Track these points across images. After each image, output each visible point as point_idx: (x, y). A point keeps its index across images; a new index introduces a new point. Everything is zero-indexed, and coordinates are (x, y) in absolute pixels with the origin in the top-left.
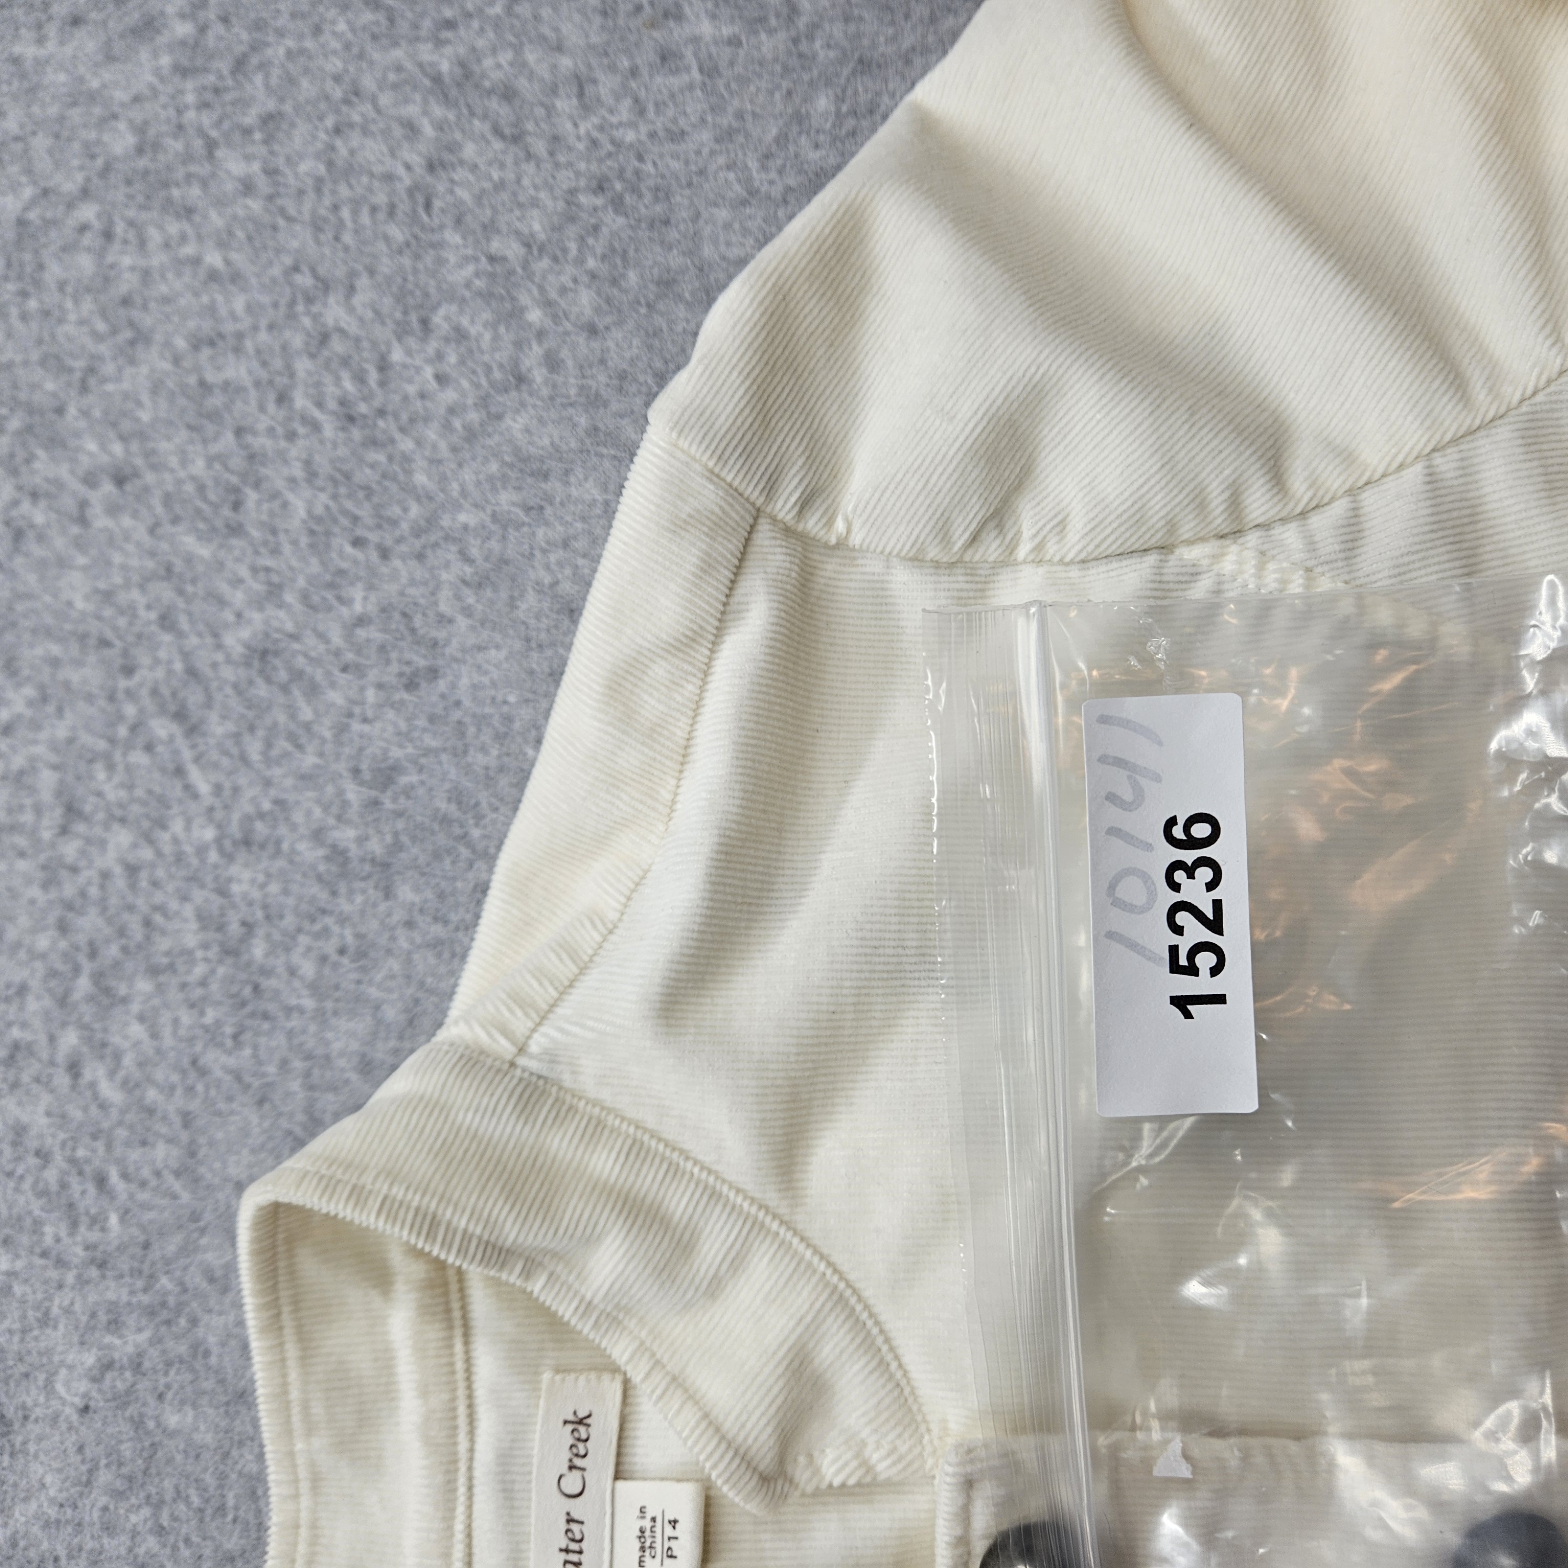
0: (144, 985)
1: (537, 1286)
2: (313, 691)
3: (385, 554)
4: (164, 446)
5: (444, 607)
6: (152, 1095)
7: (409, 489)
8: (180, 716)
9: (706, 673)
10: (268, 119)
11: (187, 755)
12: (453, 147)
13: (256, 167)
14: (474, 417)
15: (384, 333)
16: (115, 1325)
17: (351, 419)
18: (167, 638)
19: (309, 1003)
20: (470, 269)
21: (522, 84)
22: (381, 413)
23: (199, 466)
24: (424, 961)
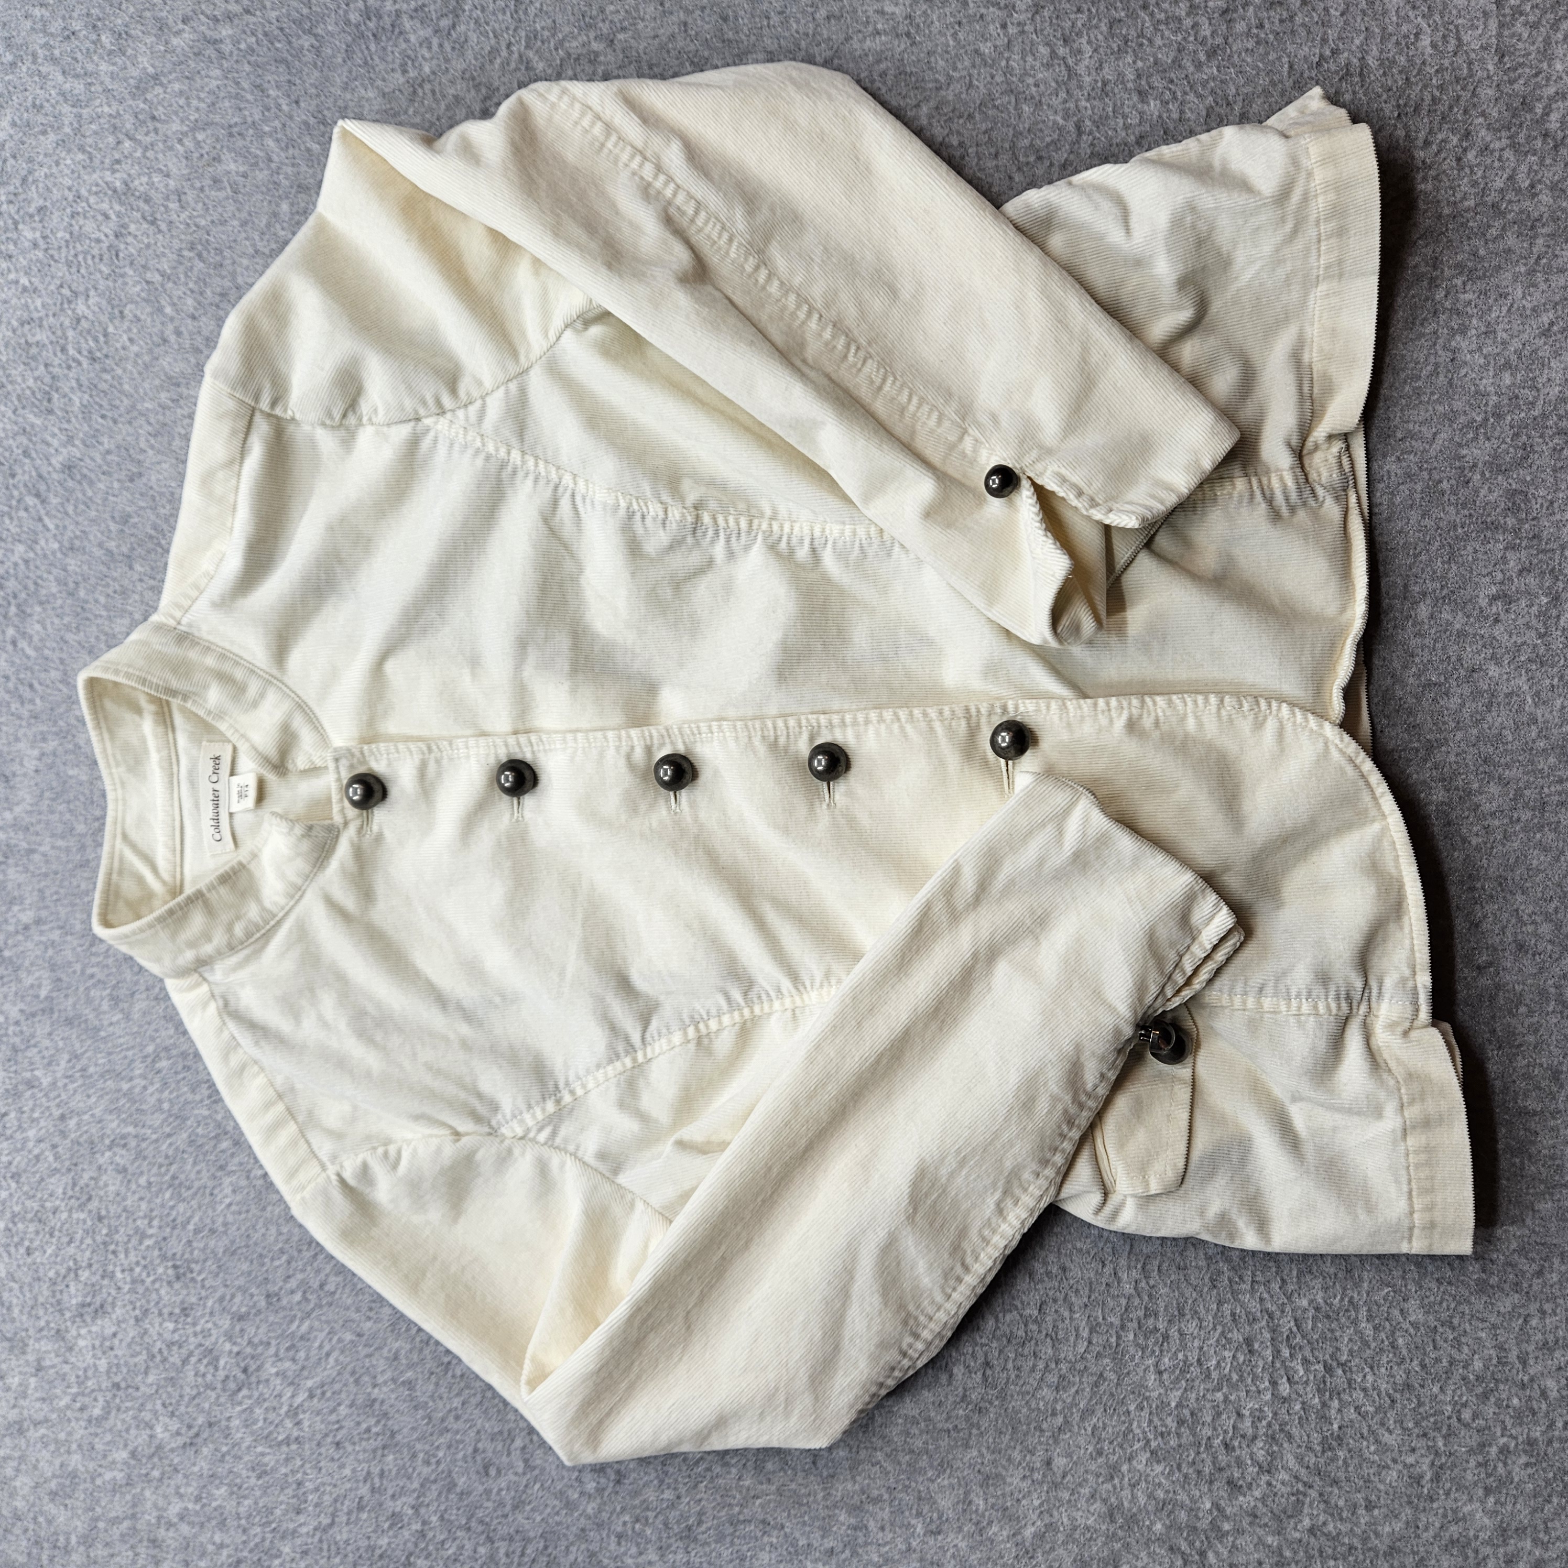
0: (38, 609)
1: (189, 705)
2: (91, 483)
3: (115, 422)
4: (13, 372)
5: (143, 445)
6: (46, 652)
7: (122, 392)
8: (38, 495)
9: (239, 475)
10: (40, 209)
11: (42, 512)
12: (125, 226)
13: (38, 234)
14: (147, 358)
15: (104, 318)
16: (44, 740)
17: (94, 360)
18: (27, 461)
19: (104, 613)
20: (138, 288)
21: (152, 193)
22: (106, 356)
23: (31, 382)
24: (148, 595)
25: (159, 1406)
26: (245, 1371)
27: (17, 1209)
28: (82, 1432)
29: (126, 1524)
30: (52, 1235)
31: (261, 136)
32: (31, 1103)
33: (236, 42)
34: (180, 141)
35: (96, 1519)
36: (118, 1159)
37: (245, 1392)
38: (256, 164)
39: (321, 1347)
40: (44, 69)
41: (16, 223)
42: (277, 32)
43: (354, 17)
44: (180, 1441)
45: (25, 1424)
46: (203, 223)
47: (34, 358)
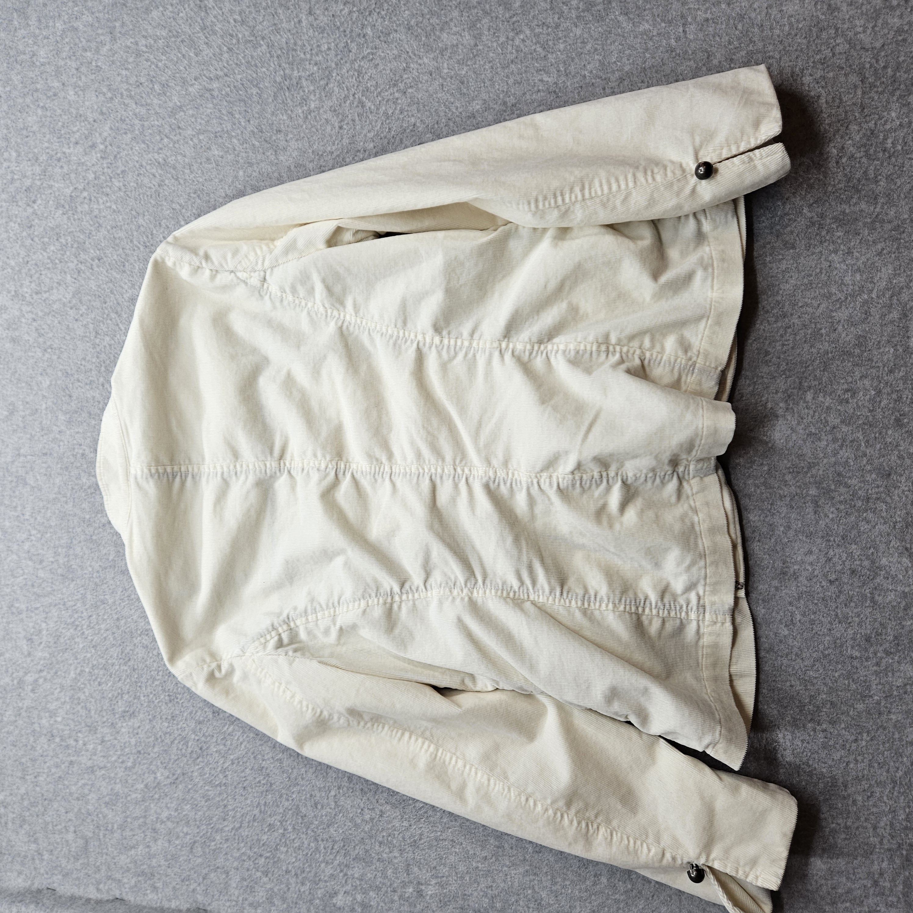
25: (159, 763)
26: (201, 749)
27: (95, 663)
28: (122, 774)
29: (141, 820)
30: (111, 676)
31: (230, 137)
32: (103, 611)
33: (220, 90)
34: (191, 139)
35: (127, 817)
36: (144, 641)
37: (200, 759)
38: (228, 151)
39: (238, 739)
40: (126, 101)
41: (111, 178)
42: (240, 86)
43: (278, 79)
44: (169, 781)
45: (95, 768)
46: (201, 180)
47: (117, 245)
